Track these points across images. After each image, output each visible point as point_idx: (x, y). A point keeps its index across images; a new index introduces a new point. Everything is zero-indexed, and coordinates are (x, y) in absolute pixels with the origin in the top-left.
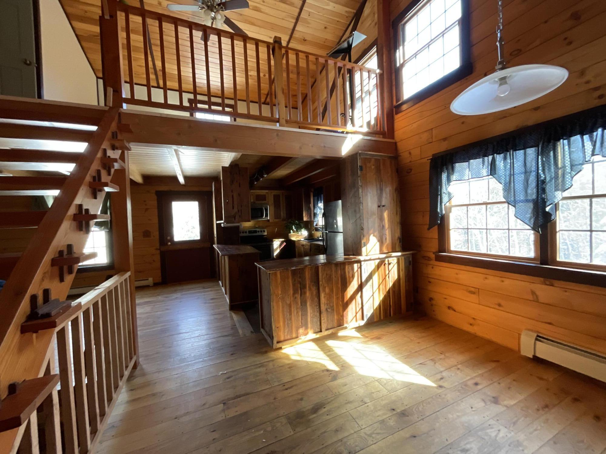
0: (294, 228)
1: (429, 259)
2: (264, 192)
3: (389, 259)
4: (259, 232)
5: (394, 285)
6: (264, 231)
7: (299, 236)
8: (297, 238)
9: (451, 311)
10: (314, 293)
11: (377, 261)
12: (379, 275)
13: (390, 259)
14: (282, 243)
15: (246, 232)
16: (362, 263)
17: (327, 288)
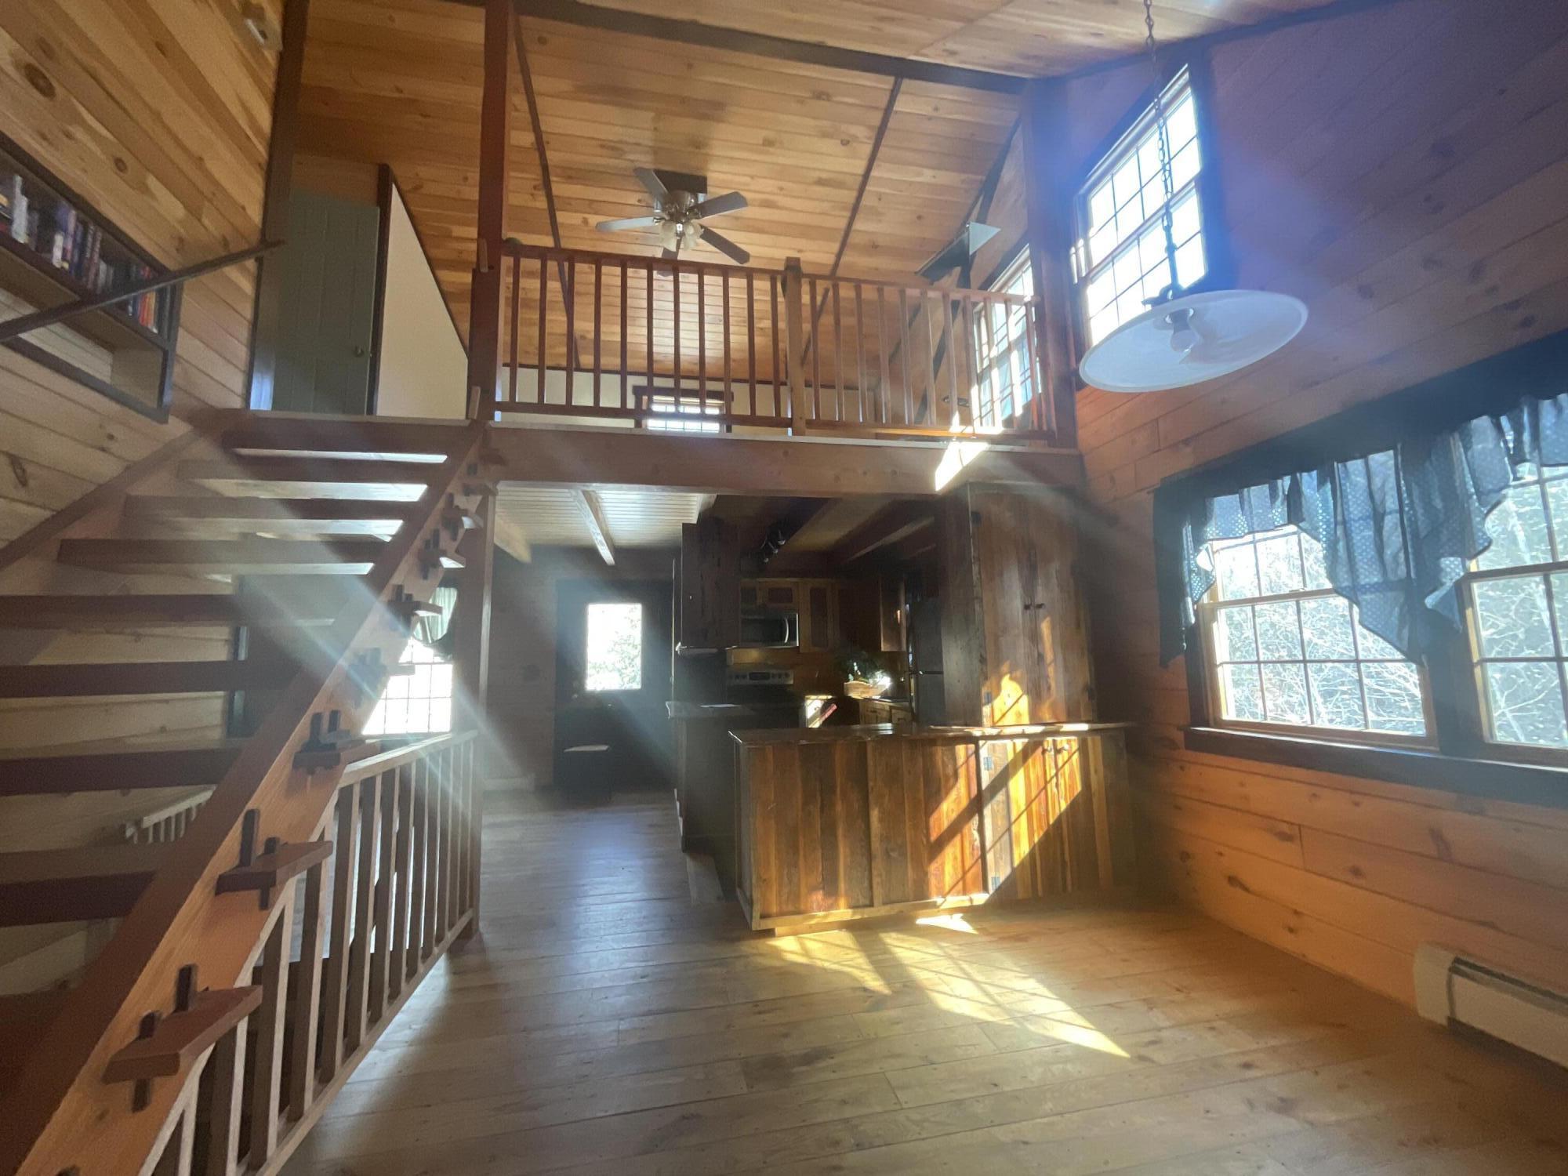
0: (856, 668)
1: (1172, 744)
2: (787, 582)
3: (1058, 739)
4: (774, 676)
5: (1073, 806)
6: (787, 675)
7: (869, 688)
8: (863, 692)
9: (1239, 891)
10: (856, 806)
11: (1020, 743)
12: (1027, 777)
13: (1062, 741)
14: (826, 705)
15: (744, 677)
16: (981, 743)
17: (887, 798)
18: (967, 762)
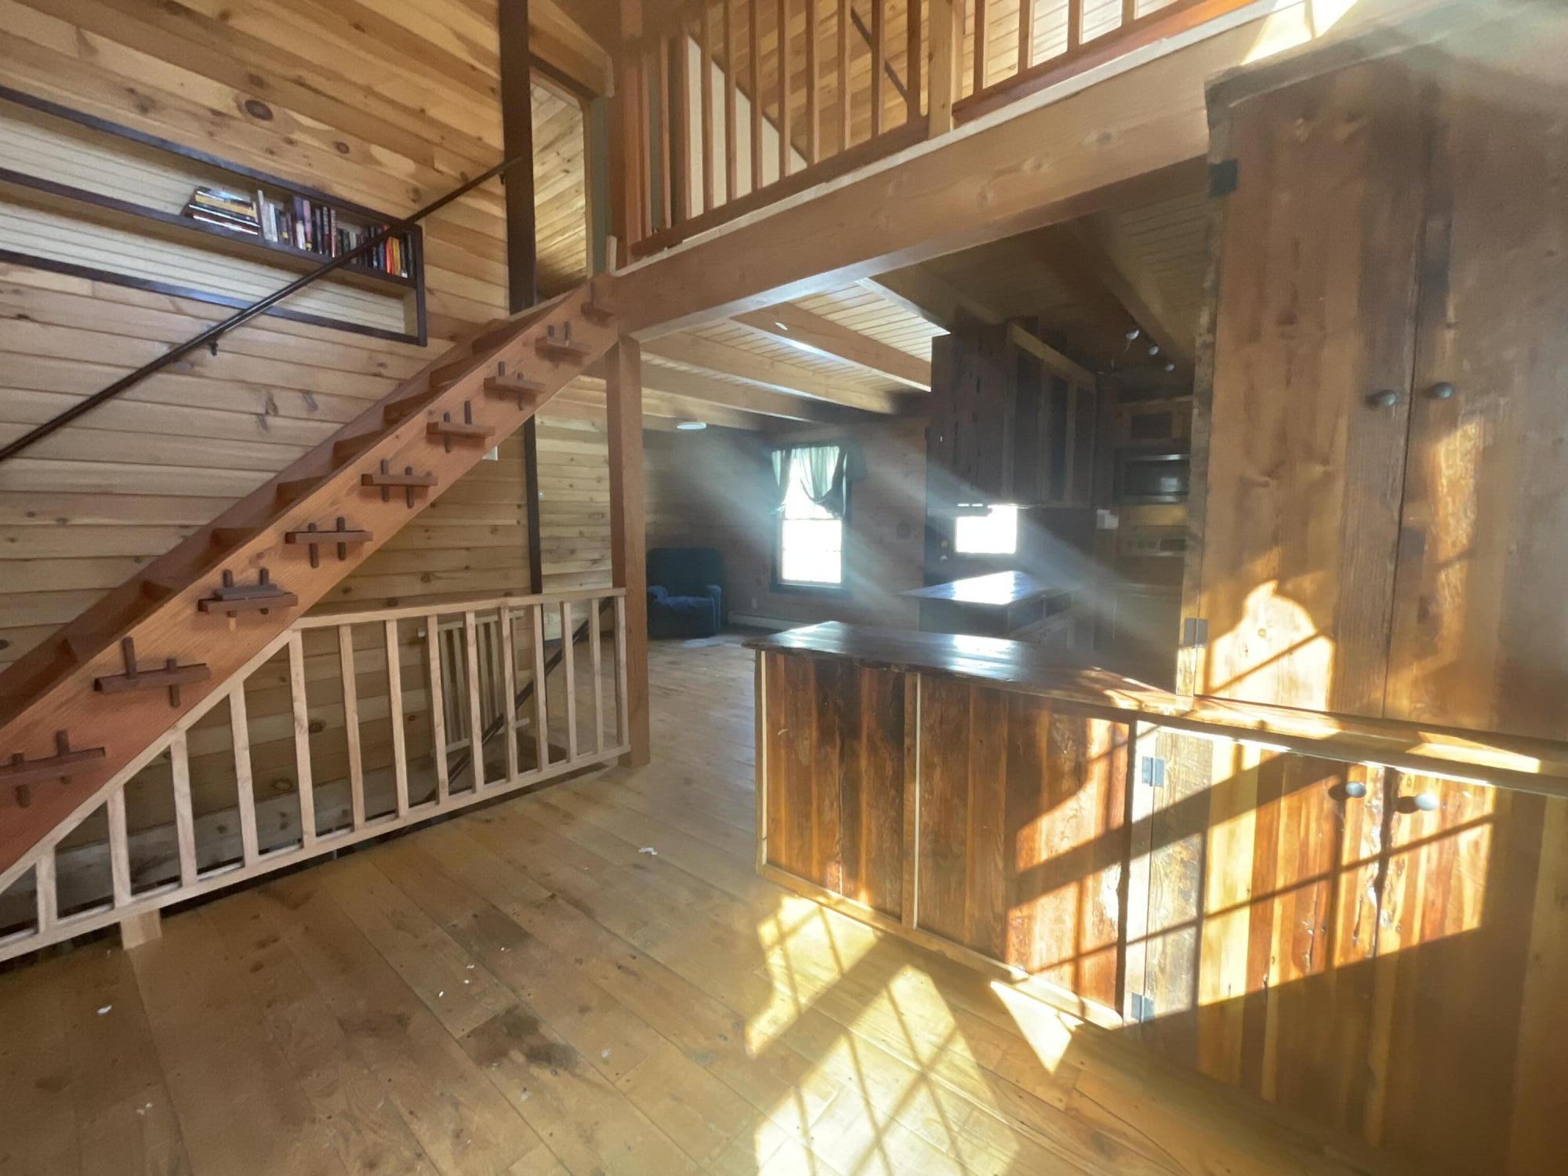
5: (1434, 951)
10: (887, 769)
12: (1268, 833)
16: (1148, 728)
17: (940, 770)
18: (1110, 754)
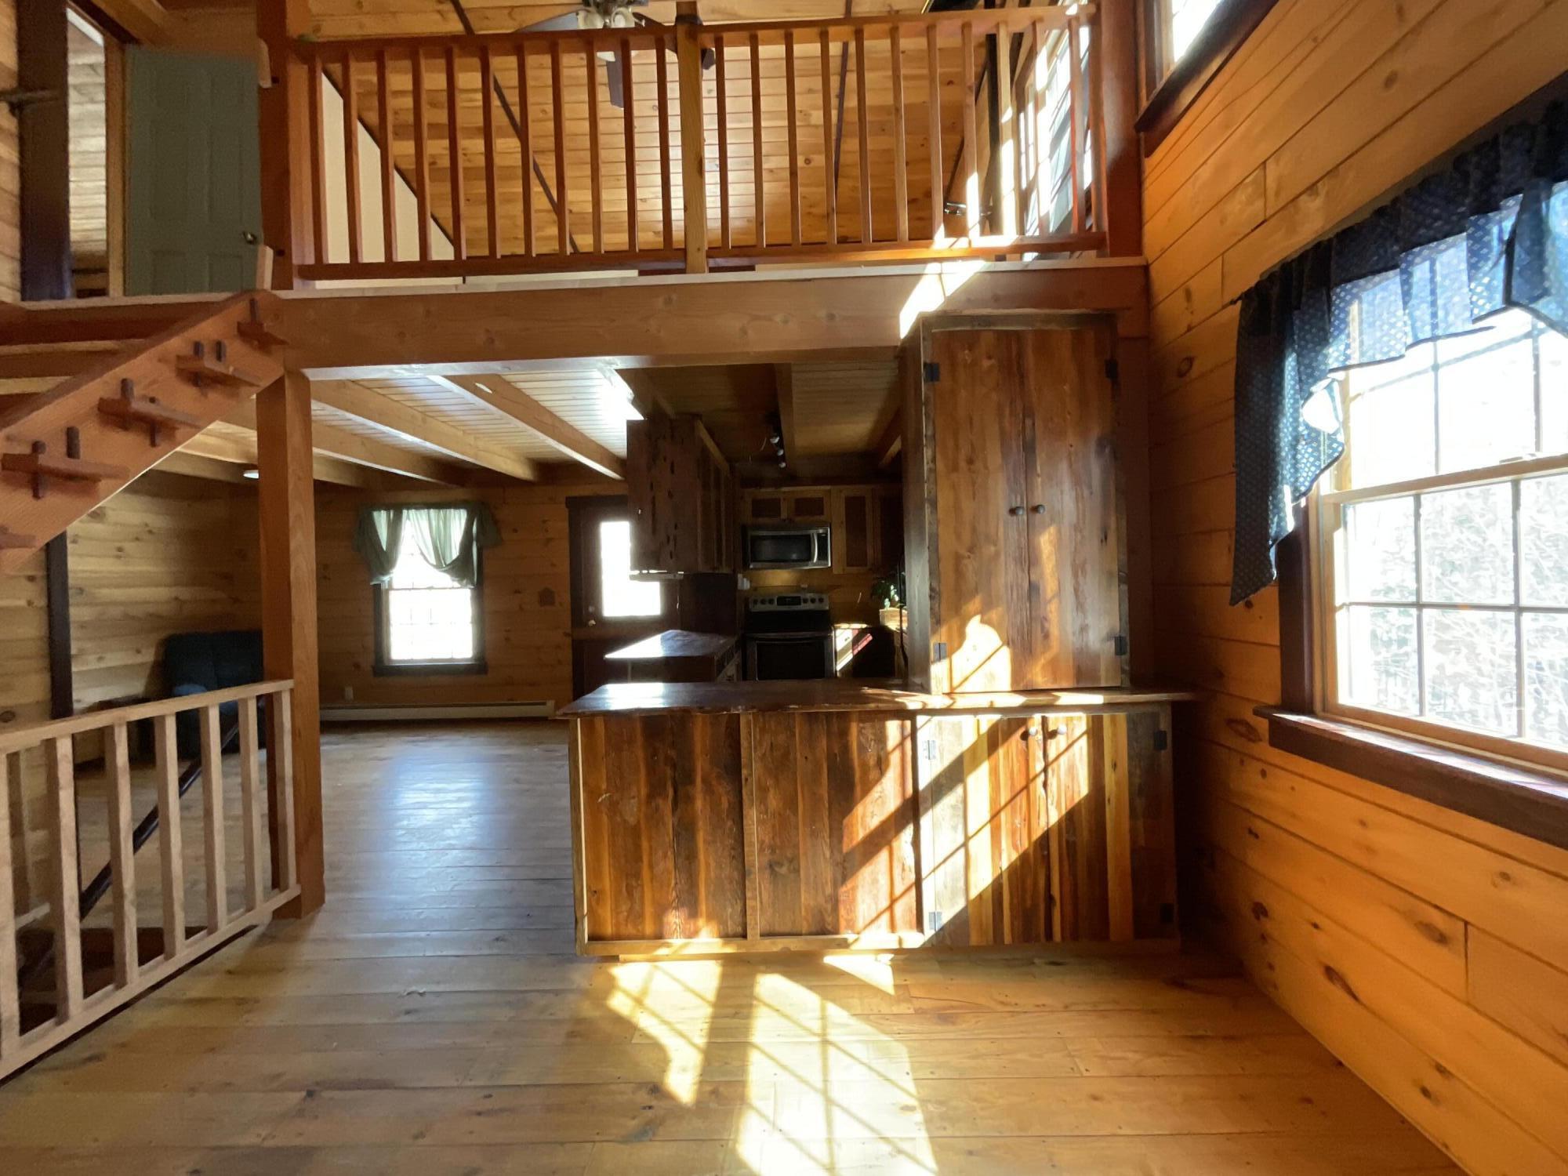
0: (892, 593)
1: (1251, 734)
2: (817, 490)
3: (1051, 716)
4: (805, 601)
5: (1071, 818)
6: (822, 600)
9: (1336, 992)
10: (725, 805)
11: (987, 721)
12: (994, 773)
13: (1055, 719)
14: (861, 634)
16: (921, 720)
17: (772, 791)
18: (901, 744)
